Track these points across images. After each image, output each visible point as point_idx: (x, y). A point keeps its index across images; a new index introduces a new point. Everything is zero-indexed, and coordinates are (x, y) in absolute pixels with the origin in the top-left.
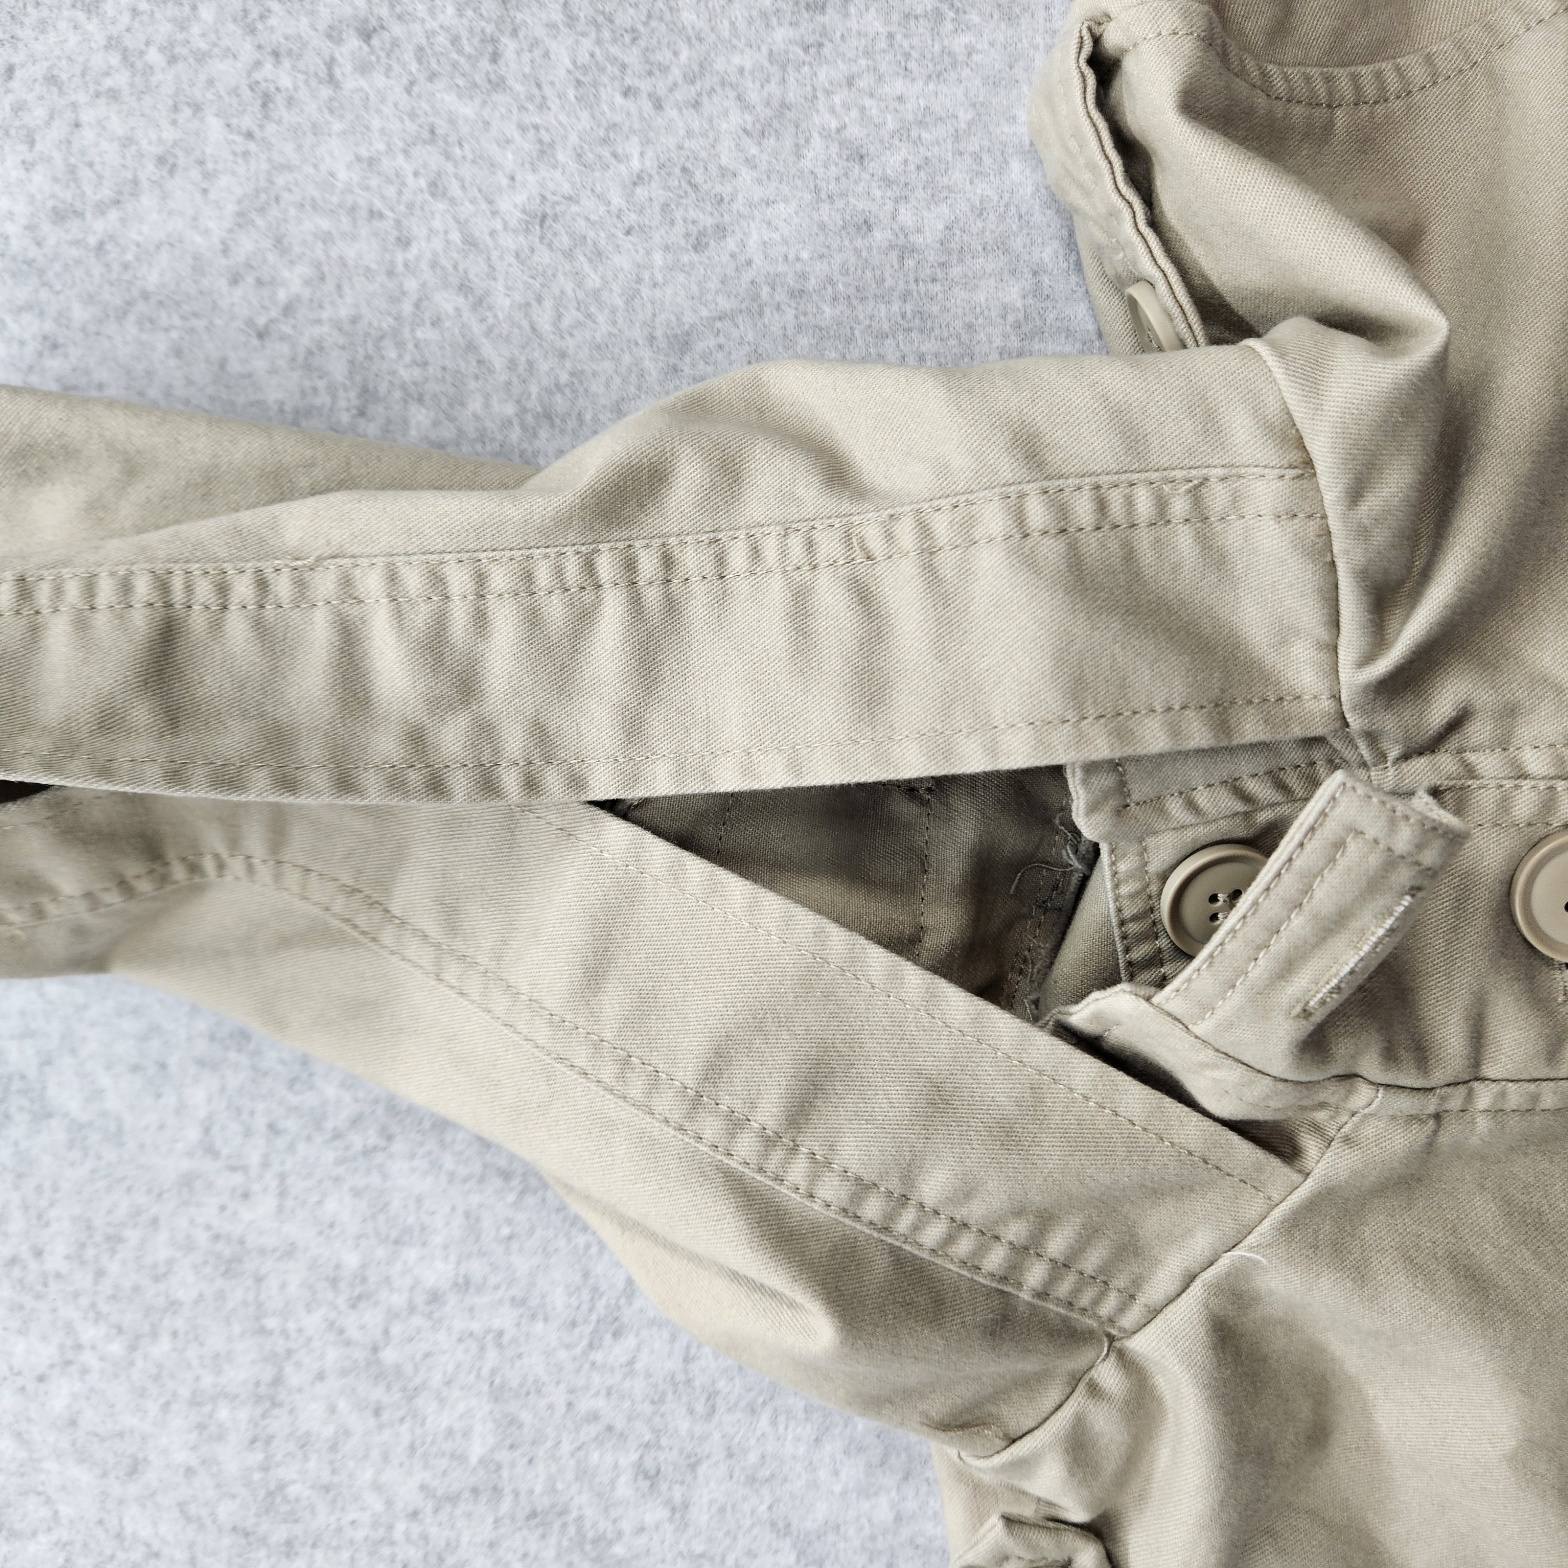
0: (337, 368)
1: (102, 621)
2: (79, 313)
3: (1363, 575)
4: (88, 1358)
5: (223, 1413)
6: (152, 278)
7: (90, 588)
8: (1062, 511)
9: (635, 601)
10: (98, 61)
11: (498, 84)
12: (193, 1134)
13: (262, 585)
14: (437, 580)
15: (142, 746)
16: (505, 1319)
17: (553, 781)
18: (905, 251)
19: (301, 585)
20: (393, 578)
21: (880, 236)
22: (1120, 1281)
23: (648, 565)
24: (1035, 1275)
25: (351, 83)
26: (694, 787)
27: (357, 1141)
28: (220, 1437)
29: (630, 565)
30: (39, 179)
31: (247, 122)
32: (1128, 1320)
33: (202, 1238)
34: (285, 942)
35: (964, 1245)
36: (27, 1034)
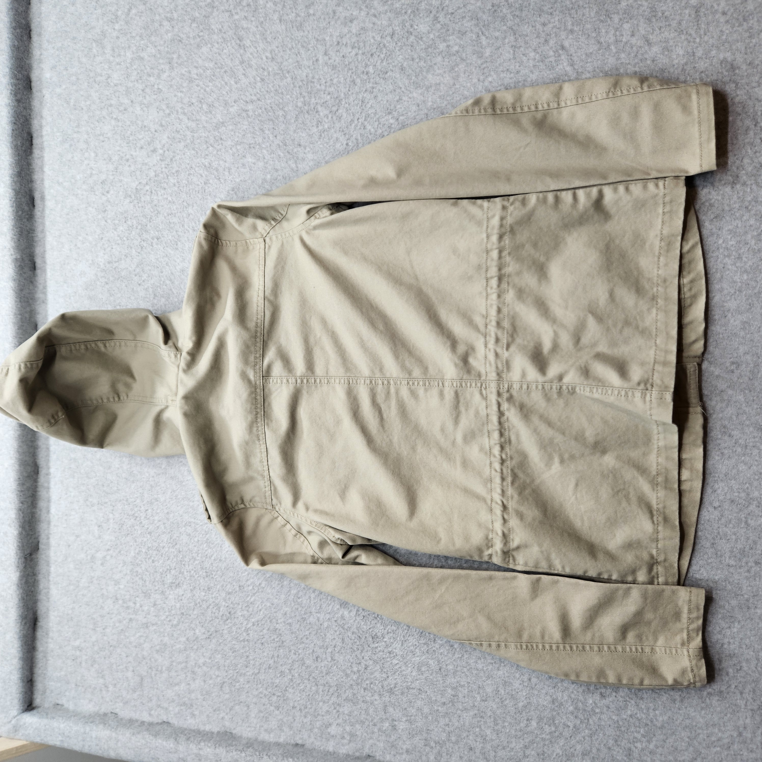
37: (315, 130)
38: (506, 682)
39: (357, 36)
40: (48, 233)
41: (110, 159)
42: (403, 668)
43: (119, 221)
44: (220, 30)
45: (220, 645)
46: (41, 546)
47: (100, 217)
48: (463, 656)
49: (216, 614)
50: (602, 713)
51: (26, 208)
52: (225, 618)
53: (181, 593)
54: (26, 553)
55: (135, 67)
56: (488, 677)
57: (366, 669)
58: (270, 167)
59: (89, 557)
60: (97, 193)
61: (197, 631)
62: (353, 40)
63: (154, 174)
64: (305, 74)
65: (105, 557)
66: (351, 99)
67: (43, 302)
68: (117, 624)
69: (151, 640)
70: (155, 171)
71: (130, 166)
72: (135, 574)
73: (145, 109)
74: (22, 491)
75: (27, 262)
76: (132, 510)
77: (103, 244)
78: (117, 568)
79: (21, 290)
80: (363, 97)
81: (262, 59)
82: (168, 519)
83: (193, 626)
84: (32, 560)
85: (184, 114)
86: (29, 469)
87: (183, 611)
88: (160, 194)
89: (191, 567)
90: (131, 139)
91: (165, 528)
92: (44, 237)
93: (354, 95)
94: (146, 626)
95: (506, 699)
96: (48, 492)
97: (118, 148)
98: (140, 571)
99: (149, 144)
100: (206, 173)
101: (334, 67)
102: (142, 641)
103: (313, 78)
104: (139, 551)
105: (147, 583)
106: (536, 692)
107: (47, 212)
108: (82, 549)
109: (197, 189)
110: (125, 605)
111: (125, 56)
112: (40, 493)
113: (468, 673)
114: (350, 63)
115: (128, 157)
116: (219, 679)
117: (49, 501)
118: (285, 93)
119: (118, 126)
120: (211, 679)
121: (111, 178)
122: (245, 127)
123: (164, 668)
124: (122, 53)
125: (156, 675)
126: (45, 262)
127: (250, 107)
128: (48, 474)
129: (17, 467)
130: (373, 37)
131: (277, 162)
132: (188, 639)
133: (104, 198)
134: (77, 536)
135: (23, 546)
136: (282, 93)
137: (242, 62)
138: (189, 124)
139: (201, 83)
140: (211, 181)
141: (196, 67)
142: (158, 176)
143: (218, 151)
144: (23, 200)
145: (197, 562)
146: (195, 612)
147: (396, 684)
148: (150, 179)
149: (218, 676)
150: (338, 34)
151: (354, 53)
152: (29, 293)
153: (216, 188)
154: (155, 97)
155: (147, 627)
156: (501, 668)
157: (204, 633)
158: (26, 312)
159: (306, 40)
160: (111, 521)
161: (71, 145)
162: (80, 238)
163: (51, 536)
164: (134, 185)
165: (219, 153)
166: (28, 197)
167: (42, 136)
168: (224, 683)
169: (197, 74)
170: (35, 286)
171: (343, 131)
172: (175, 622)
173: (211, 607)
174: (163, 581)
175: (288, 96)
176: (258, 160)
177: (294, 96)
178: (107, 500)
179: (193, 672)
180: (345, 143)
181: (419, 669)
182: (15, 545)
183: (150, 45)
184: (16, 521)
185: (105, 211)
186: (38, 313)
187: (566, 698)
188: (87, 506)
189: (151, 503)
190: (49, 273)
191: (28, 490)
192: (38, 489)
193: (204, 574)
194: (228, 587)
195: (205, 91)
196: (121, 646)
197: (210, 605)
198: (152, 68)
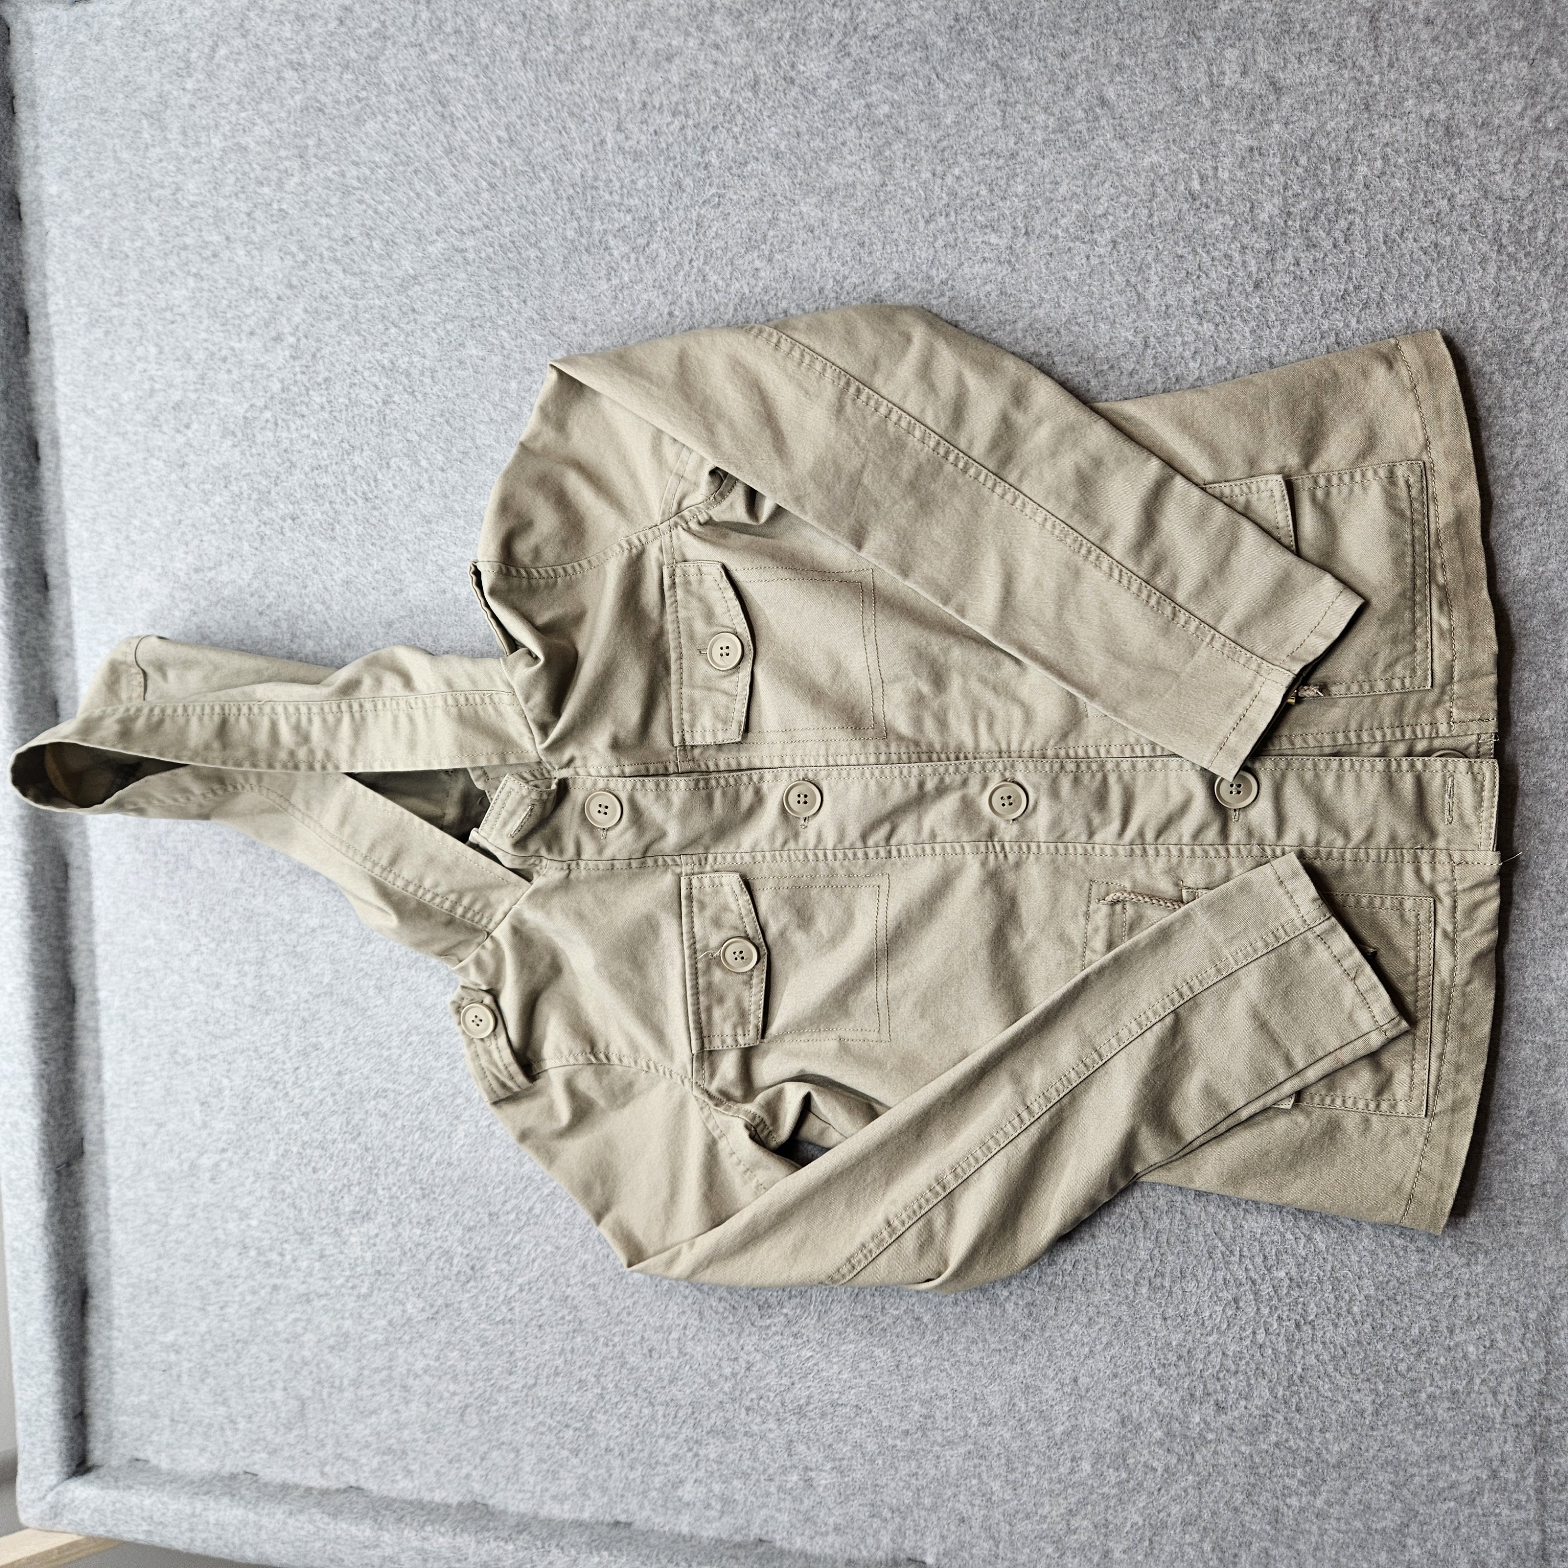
0: (284, 625)
1: (206, 718)
2: (203, 603)
3: (534, 721)
4: (203, 949)
5: (246, 968)
6: (226, 593)
7: (203, 709)
8: (456, 701)
9: (353, 717)
10: (208, 520)
11: (334, 539)
12: (238, 875)
13: (250, 709)
14: (298, 709)
15: (216, 754)
16: (335, 937)
17: (330, 767)
18: (456, 600)
19: (260, 709)
20: (285, 708)
21: (449, 596)
22: (487, 915)
23: (356, 707)
24: (460, 910)
25: (289, 534)
26: (368, 770)
27: (289, 878)
28: (245, 975)
29: (350, 707)
30: (190, 559)
31: (256, 544)
32: (491, 926)
33: (240, 909)
34: (262, 811)
35: (438, 900)
36: (184, 841)
37: (603, 286)
38: (1027, 1387)
39: (681, 90)
40: (69, 515)
41: (189, 359)
42: (822, 1365)
43: (214, 484)
44: (401, 86)
45: (455, 1332)
46: (88, 1148)
47: (173, 477)
48: (941, 1338)
49: (446, 1271)
50: (1219, 1441)
51: (23, 465)
52: (463, 1278)
53: (373, 1232)
54: (58, 1162)
55: (231, 166)
56: (993, 1379)
57: (748, 1369)
58: (515, 366)
59: (185, 1167)
60: (165, 429)
61: (409, 1306)
62: (674, 99)
63: (279, 386)
64: (578, 171)
65: (217, 1165)
66: (676, 221)
67: (68, 655)
68: (249, 1298)
69: (318, 1327)
70: (282, 381)
71: (229, 371)
72: (279, 1197)
73: (255, 252)
74: (43, 1039)
75: (30, 574)
76: (267, 1069)
77: (183, 534)
78: (242, 1185)
79: (22, 633)
80: (699, 215)
81: (489, 143)
82: (340, 1085)
83: (400, 1296)
84: (70, 1175)
85: (336, 261)
86: (56, 993)
87: (379, 1267)
88: (293, 427)
89: (391, 1180)
90: (229, 315)
91: (336, 1102)
92: (63, 522)
93: (681, 212)
94: (306, 1298)
95: (1029, 1421)
96: (96, 1038)
97: (204, 335)
98: (289, 1190)
99: (267, 325)
100: (385, 381)
101: (637, 156)
102: (299, 1330)
103: (596, 178)
104: (286, 1151)
105: (305, 1214)
106: (1088, 1405)
107: (66, 470)
108: (171, 1151)
109: (368, 415)
110: (262, 1259)
111: (209, 144)
112: (80, 1042)
113: (952, 1372)
114: (669, 146)
115: (224, 352)
116: (457, 1398)
117: (99, 1057)
118: (539, 211)
119: (201, 290)
120: (441, 1399)
121: (193, 396)
122: (462, 284)
123: (346, 1382)
124: (203, 139)
125: (330, 1395)
126: (66, 574)
127: (470, 242)
128: (95, 1003)
129: (31, 991)
130: (716, 91)
131: (529, 355)
132: (390, 1323)
133: (181, 439)
134: (160, 1125)
135: (51, 1149)
136: (534, 213)
137: (449, 151)
138: (347, 282)
139: (367, 197)
140: (396, 398)
141: (356, 164)
142: (289, 390)
143: (407, 335)
144: (15, 447)
145: (402, 1169)
146: (403, 1269)
147: (809, 1397)
148: (272, 398)
149: (454, 1394)
150: (643, 87)
151: (677, 124)
152: (38, 639)
153: (408, 412)
154: (274, 227)
155: (308, 1301)
156: (1017, 1360)
157: (423, 1310)
158: (34, 677)
159: (577, 100)
160: (227, 1092)
161: (107, 333)
162: (136, 522)
163: (107, 1127)
164: (240, 410)
165: (411, 339)
166: (24, 441)
167: (47, 315)
168: (467, 1406)
169: (358, 179)
170: (49, 624)
171: (661, 287)
172: (364, 1290)
173: (435, 1257)
174: (337, 1209)
175: (547, 219)
176: (492, 351)
177: (558, 218)
178: (216, 1051)
179: (405, 1388)
180: (666, 310)
181: (854, 1367)
182: (36, 1147)
183: (259, 121)
184: (34, 1100)
185: (183, 466)
186: (59, 678)
187: (1148, 1415)
188: (177, 1063)
189: (306, 1055)
190: (76, 596)
191: (57, 1037)
192: (77, 1034)
193: (419, 1192)
194: (468, 1215)
195: (376, 212)
196: (258, 1340)
197: (432, 1253)
198: (264, 169)
